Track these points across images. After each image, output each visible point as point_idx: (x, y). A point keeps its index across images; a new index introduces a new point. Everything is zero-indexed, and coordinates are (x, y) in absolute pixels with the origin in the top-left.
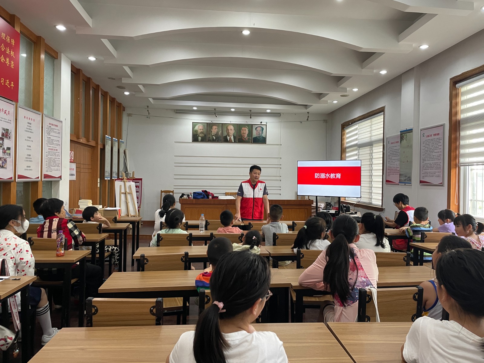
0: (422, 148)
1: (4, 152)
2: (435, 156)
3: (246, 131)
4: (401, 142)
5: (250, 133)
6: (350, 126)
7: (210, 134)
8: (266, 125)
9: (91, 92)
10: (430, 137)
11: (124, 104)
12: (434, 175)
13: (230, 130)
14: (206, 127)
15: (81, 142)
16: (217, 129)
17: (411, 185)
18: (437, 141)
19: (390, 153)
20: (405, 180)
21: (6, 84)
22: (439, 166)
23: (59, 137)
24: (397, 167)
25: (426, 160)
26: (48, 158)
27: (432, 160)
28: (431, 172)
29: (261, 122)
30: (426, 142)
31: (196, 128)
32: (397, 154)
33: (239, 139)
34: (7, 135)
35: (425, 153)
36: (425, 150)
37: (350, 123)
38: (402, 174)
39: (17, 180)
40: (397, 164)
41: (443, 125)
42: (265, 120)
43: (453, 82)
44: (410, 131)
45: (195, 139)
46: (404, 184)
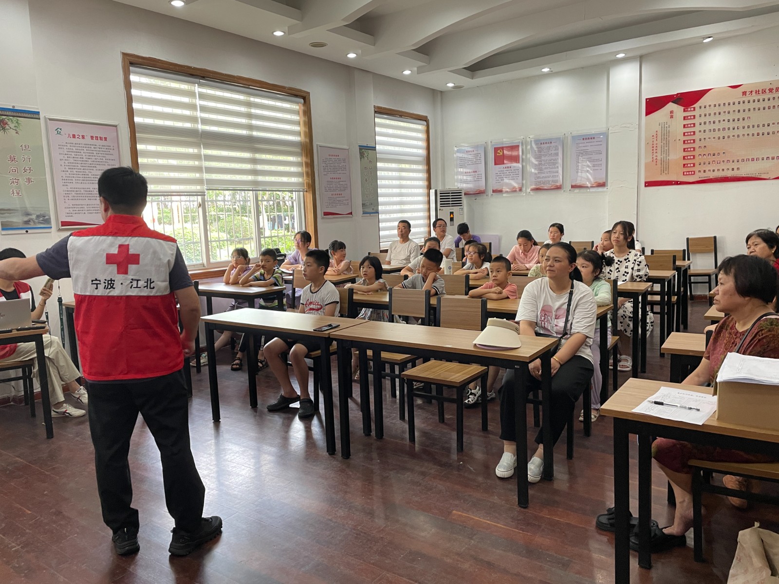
10: (82, 139)
18: (103, 150)
28: (90, 205)
43: (129, 62)
44: (31, 116)
46: (24, 231)
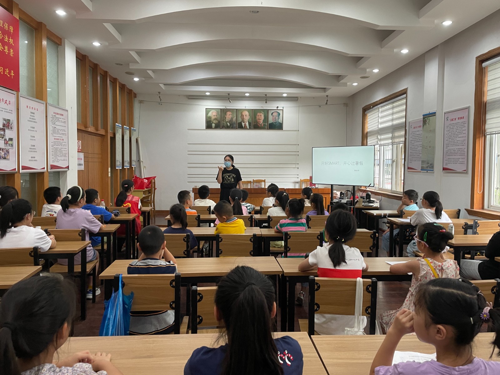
0: (446, 132)
1: (6, 143)
2: (459, 142)
3: (261, 117)
4: (423, 127)
5: (266, 118)
6: (372, 109)
7: (224, 120)
8: (283, 110)
9: (99, 78)
10: (455, 121)
11: (135, 91)
12: (458, 162)
13: (245, 116)
14: (220, 113)
15: (89, 131)
16: (232, 115)
17: (434, 173)
18: (462, 125)
19: (413, 139)
20: (427, 167)
21: (6, 73)
22: (463, 152)
23: (65, 127)
24: (419, 153)
25: (450, 145)
26: (54, 148)
27: (456, 146)
28: (454, 158)
29: (278, 107)
30: (450, 127)
31: (210, 114)
32: (420, 140)
33: (255, 126)
34: (8, 126)
35: (448, 138)
36: (448, 135)
37: (371, 107)
38: (424, 161)
39: (21, 171)
40: (419, 150)
41: (468, 108)
42: (281, 105)
43: (479, 61)
44: (434, 115)
45: (209, 126)
46: (426, 171)
